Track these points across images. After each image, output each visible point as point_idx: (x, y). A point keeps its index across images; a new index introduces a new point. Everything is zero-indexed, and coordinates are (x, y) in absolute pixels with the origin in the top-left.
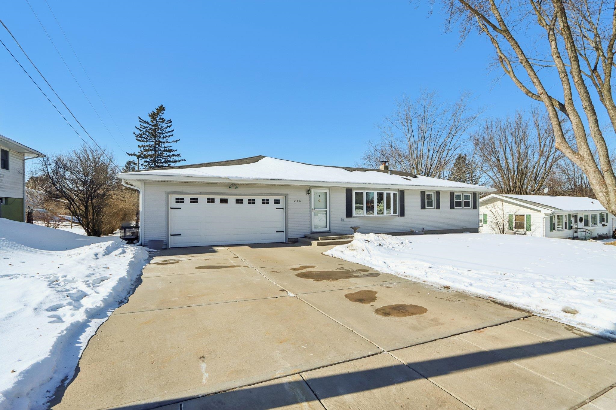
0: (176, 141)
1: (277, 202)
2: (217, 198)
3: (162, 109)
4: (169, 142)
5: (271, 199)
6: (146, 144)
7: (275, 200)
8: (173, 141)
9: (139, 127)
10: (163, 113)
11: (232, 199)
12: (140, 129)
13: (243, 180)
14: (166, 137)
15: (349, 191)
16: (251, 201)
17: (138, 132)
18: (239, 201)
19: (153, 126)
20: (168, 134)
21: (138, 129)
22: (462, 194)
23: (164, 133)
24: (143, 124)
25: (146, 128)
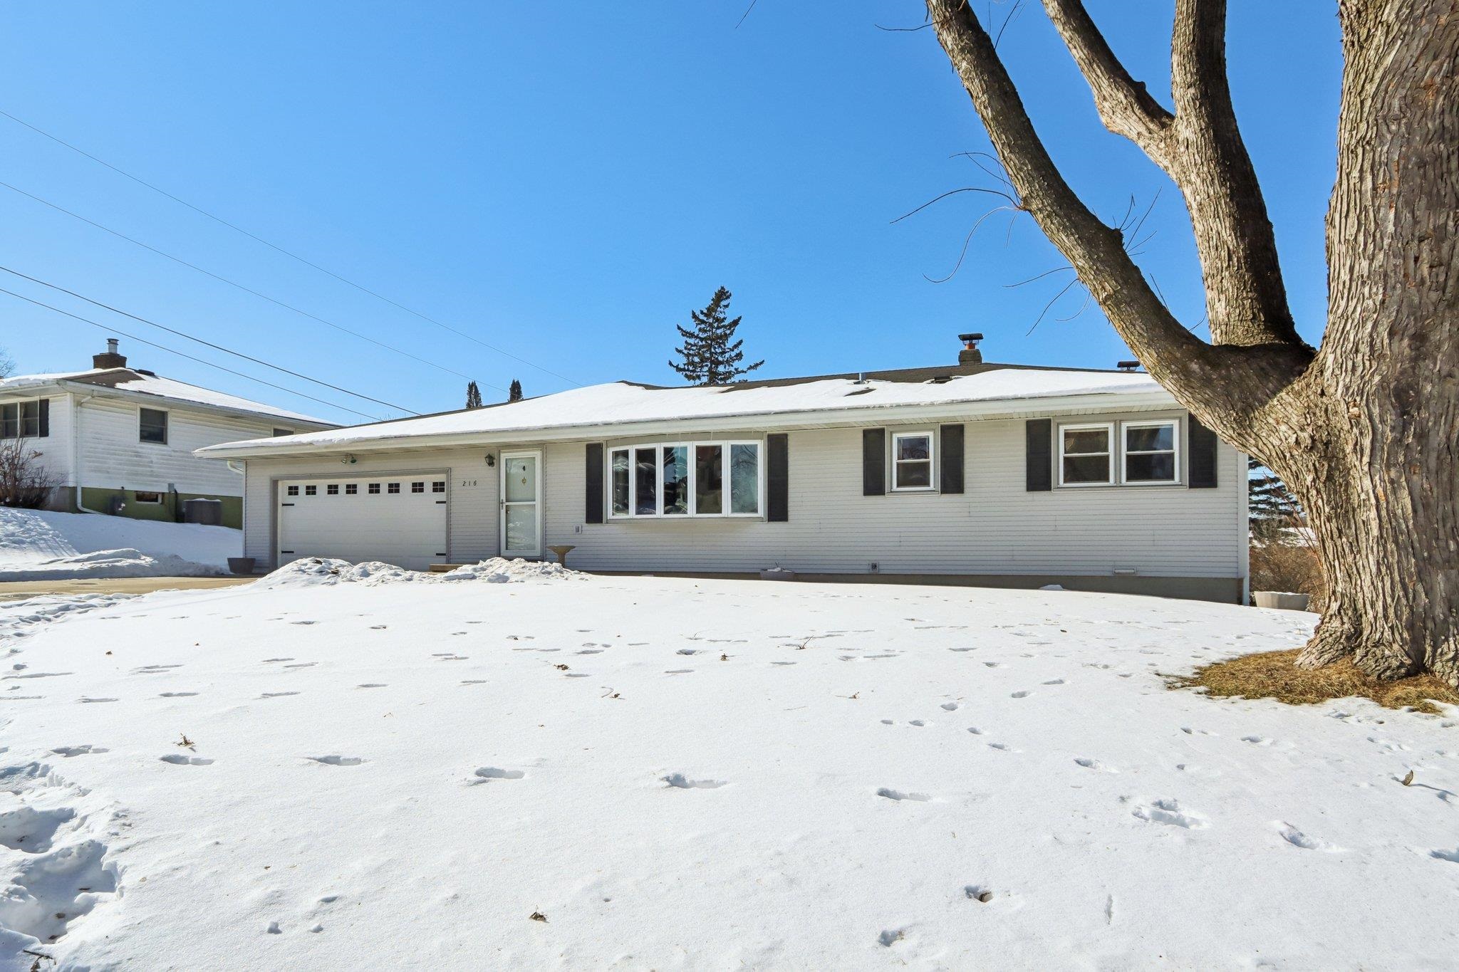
1: (438, 487)
2: (341, 485)
3: (722, 295)
5: (428, 482)
7: (435, 484)
10: (726, 306)
11: (361, 486)
12: (684, 351)
15: (594, 452)
16: (394, 488)
17: (680, 360)
18: (374, 489)
20: (734, 353)
21: (680, 351)
22: (1110, 427)
23: (726, 352)
24: (688, 340)
25: (694, 348)
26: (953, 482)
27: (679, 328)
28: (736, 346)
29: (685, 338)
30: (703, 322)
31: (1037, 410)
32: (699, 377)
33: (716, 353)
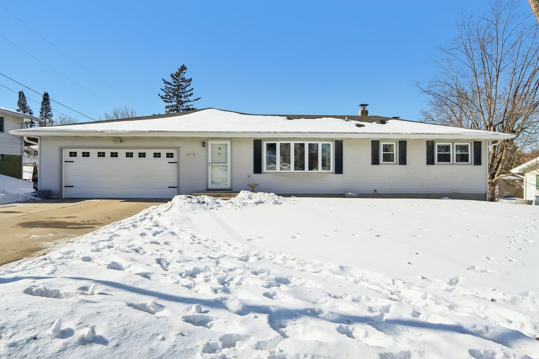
0: (197, 99)
1: (170, 155)
2: (108, 153)
3: (183, 68)
4: (191, 101)
5: (164, 153)
6: (170, 104)
7: (167, 154)
8: (195, 100)
9: (164, 88)
10: (185, 73)
11: (122, 153)
12: (165, 90)
13: (119, 133)
14: (187, 96)
15: (257, 144)
16: (142, 155)
17: (163, 94)
18: (129, 155)
19: (175, 86)
20: (189, 93)
21: (163, 90)
22: (451, 144)
23: (185, 93)
24: (167, 86)
25: (170, 89)
26: (403, 161)
27: (163, 80)
28: (190, 90)
29: (165, 85)
30: (175, 79)
31: (430, 138)
32: (171, 102)
33: (180, 92)
